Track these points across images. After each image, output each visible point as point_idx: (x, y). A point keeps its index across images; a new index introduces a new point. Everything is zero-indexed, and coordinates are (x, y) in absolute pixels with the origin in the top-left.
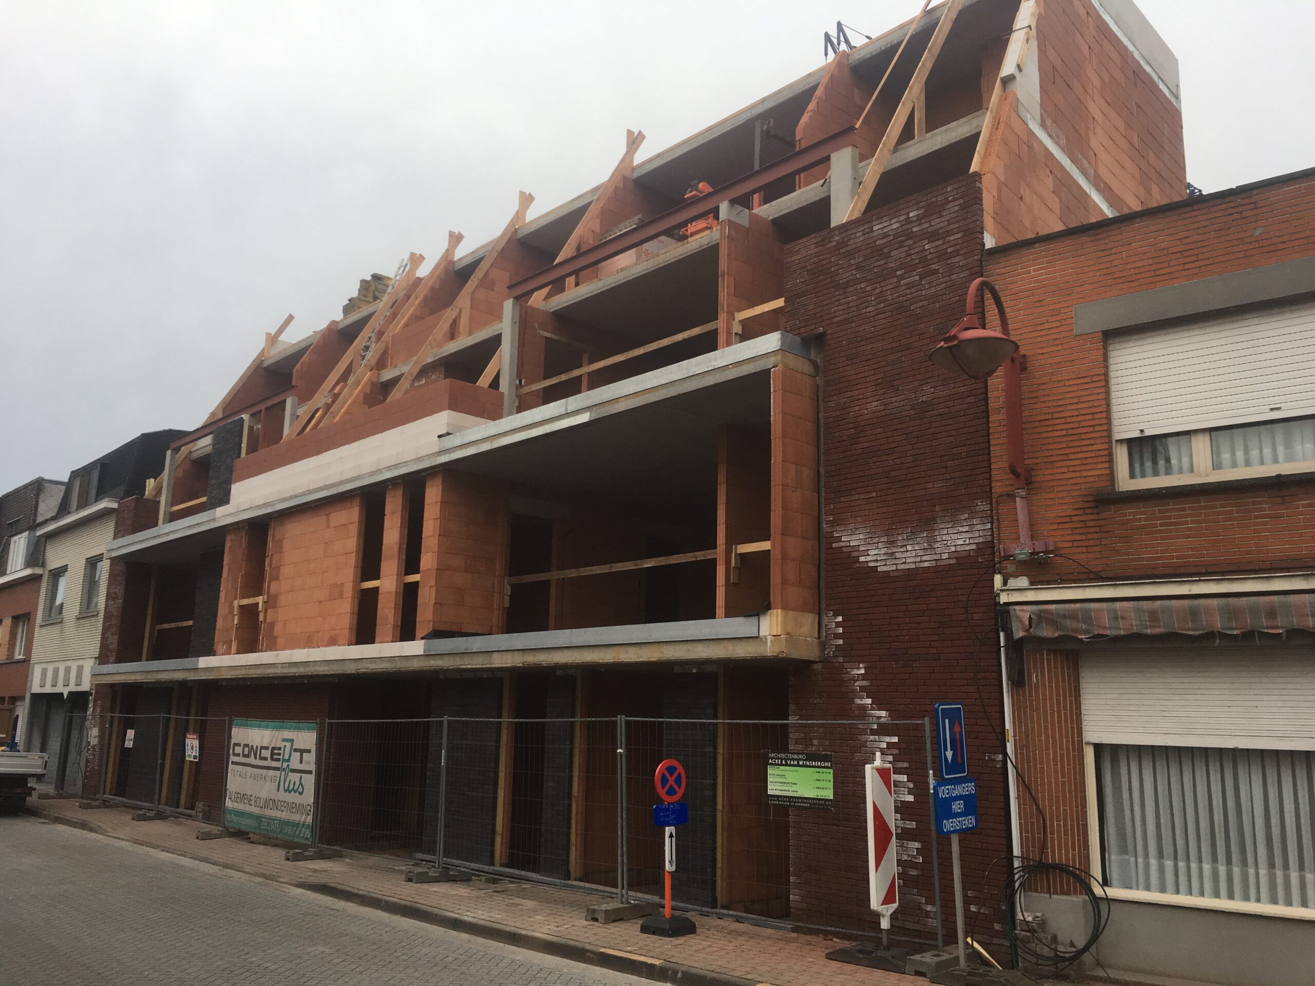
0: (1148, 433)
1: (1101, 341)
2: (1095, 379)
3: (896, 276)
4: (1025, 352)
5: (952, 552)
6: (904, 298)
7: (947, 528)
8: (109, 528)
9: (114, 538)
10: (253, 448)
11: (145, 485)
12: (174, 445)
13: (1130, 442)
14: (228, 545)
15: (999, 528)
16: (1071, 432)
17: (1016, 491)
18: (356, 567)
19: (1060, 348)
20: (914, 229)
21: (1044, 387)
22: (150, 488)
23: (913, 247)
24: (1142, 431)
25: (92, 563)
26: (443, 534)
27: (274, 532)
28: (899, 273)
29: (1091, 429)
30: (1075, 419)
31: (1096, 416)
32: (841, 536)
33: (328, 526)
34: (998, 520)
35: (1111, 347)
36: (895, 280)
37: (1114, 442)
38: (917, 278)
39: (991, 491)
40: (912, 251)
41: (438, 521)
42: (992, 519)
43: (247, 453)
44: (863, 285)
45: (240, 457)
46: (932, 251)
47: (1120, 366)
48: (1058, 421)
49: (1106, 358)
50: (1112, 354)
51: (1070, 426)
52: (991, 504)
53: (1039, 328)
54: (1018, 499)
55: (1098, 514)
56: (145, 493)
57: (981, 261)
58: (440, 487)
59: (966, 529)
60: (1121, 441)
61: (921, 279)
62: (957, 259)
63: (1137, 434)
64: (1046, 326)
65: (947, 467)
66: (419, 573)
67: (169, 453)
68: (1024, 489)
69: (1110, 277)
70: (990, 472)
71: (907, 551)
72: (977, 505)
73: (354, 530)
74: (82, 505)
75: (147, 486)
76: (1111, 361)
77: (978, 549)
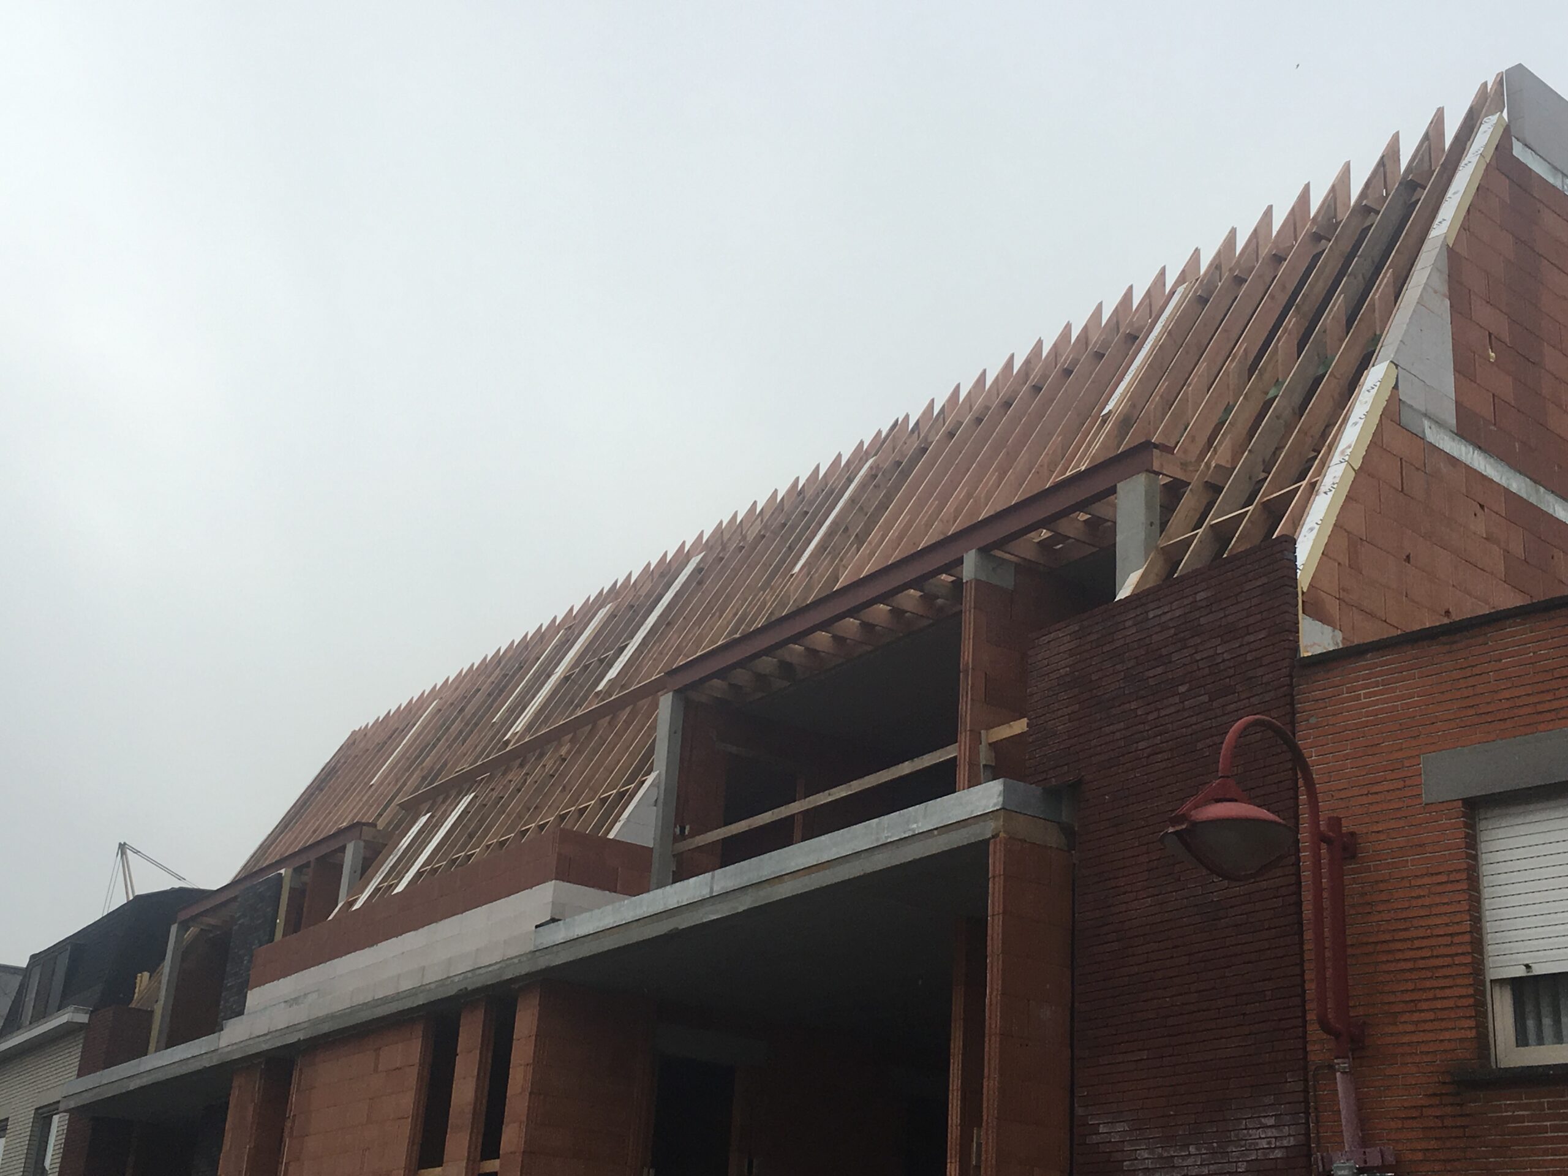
0: (1538, 970)
1: (1461, 814)
2: (1453, 877)
3: (1179, 694)
4: (1352, 829)
5: (1252, 1160)
6: (1190, 730)
7: (1246, 1119)
8: (71, 1057)
9: (79, 1076)
10: (294, 925)
11: (135, 983)
12: (183, 916)
13: (1515, 984)
14: (235, 1092)
15: (1317, 1122)
16: (1421, 964)
17: (1335, 1061)
18: (412, 1143)
19: (1402, 823)
20: (1203, 621)
21: (1382, 886)
22: (142, 988)
23: (1201, 648)
24: (1528, 966)
25: (43, 1117)
26: (538, 1091)
27: (300, 1076)
28: (1182, 689)
29: (1448, 961)
30: (1425, 943)
31: (1456, 940)
32: (1099, 1124)
33: (376, 1070)
34: (1316, 1109)
35: (1482, 825)
36: (1177, 699)
37: (1488, 984)
38: (1206, 698)
39: (1305, 1058)
40: (1198, 657)
41: (530, 1069)
42: (1307, 1107)
43: (284, 935)
44: (1133, 706)
45: (273, 940)
46: (1226, 656)
47: (1499, 856)
48: (1399, 946)
49: (1472, 843)
50: (1484, 836)
51: (1420, 954)
52: (1306, 1080)
53: (1375, 789)
54: (1338, 1074)
55: (1461, 1105)
56: (133, 997)
57: (1291, 676)
58: (536, 1011)
59: (1271, 1121)
60: (1502, 982)
61: (1211, 700)
62: (1260, 672)
63: (1521, 972)
64: (1386, 786)
65: (1244, 1014)
66: (498, 1158)
67: (174, 928)
68: (1348, 1057)
69: (1472, 712)
70: (1305, 1027)
71: (1190, 1155)
72: (1286, 1082)
73: (412, 1077)
74: (38, 1018)
75: (138, 985)
76: (1483, 847)
77: (1288, 1157)
